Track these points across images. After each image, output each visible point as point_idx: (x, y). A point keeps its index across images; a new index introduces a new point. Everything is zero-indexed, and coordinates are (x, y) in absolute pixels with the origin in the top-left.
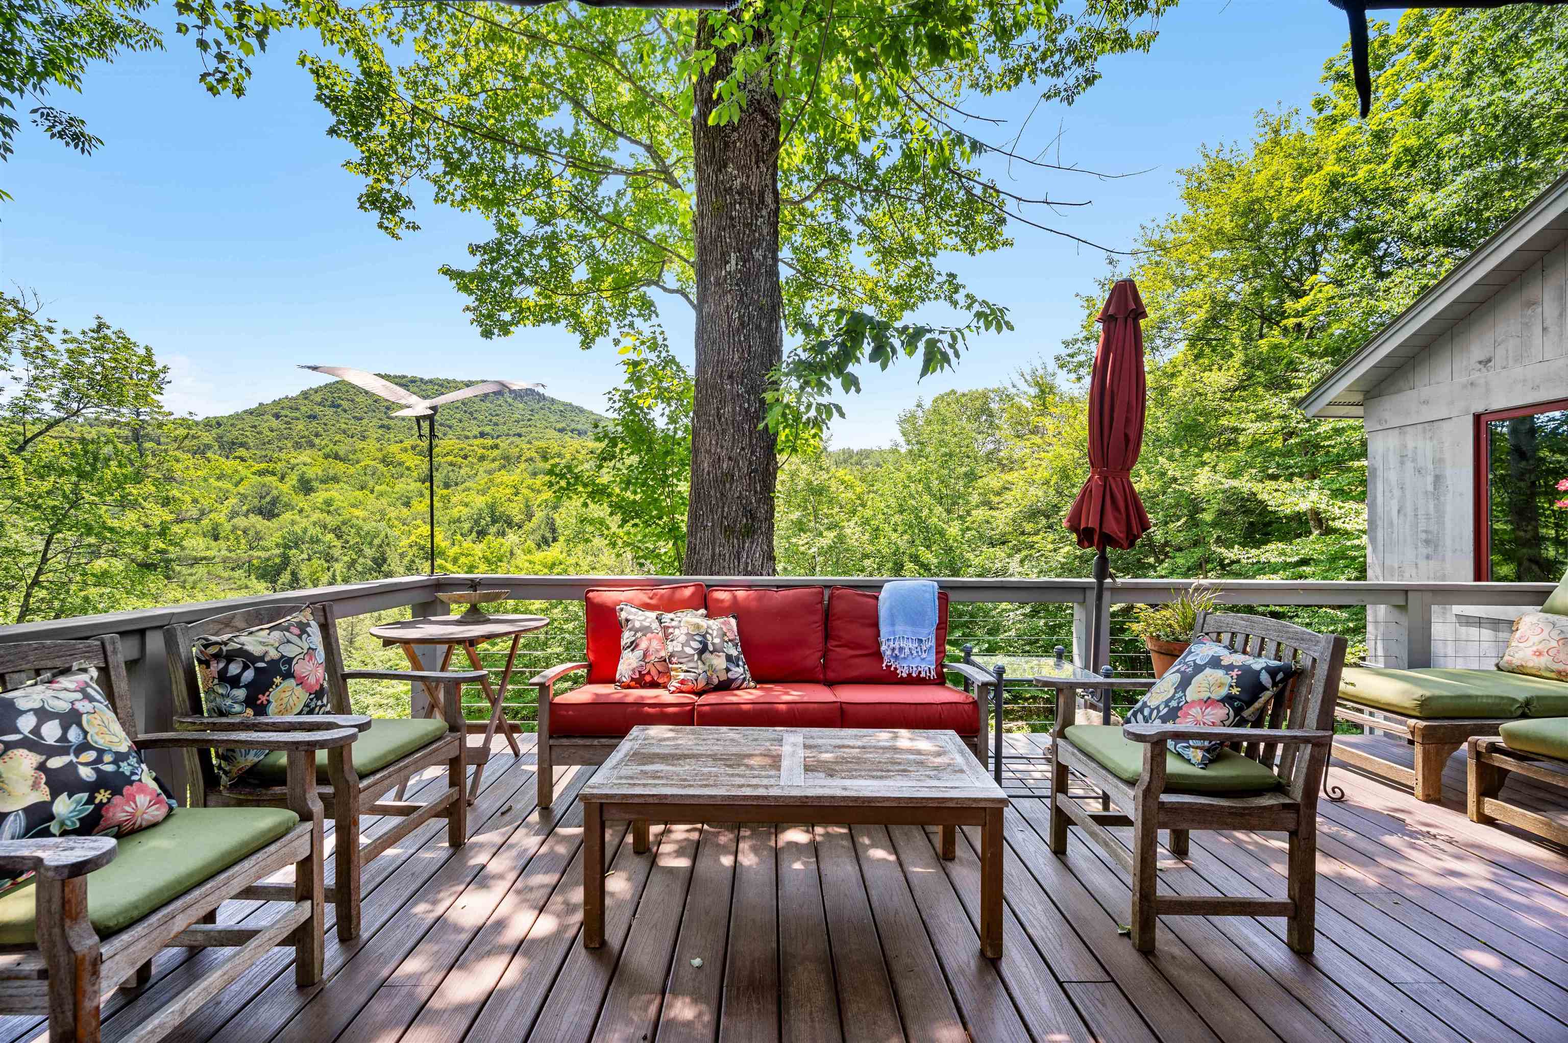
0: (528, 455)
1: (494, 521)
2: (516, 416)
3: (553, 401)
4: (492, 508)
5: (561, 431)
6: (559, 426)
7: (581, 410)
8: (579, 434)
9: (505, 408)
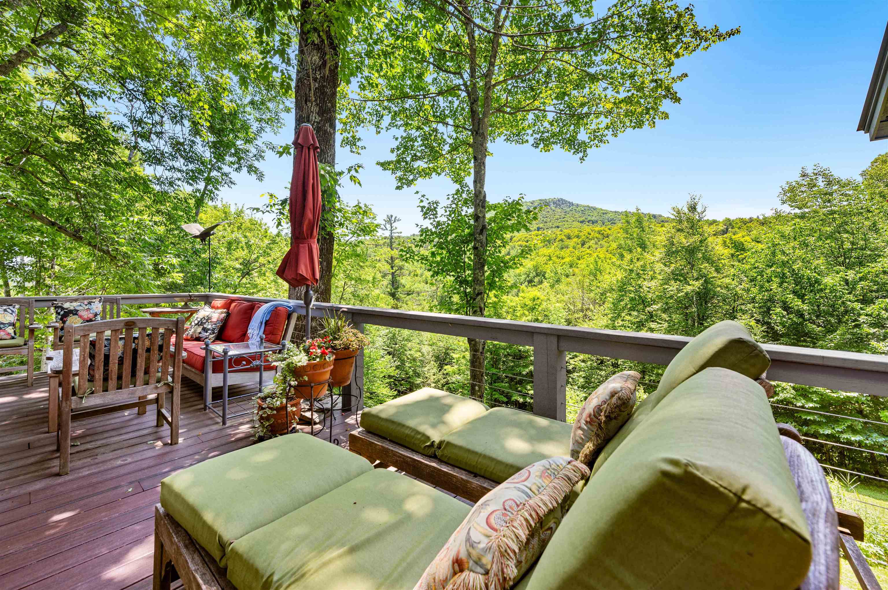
0: (559, 237)
1: (537, 275)
2: (557, 217)
3: (578, 205)
4: (536, 268)
5: (582, 222)
6: (581, 219)
7: (595, 209)
8: (593, 223)
9: (551, 212)
